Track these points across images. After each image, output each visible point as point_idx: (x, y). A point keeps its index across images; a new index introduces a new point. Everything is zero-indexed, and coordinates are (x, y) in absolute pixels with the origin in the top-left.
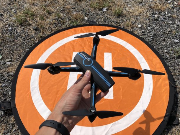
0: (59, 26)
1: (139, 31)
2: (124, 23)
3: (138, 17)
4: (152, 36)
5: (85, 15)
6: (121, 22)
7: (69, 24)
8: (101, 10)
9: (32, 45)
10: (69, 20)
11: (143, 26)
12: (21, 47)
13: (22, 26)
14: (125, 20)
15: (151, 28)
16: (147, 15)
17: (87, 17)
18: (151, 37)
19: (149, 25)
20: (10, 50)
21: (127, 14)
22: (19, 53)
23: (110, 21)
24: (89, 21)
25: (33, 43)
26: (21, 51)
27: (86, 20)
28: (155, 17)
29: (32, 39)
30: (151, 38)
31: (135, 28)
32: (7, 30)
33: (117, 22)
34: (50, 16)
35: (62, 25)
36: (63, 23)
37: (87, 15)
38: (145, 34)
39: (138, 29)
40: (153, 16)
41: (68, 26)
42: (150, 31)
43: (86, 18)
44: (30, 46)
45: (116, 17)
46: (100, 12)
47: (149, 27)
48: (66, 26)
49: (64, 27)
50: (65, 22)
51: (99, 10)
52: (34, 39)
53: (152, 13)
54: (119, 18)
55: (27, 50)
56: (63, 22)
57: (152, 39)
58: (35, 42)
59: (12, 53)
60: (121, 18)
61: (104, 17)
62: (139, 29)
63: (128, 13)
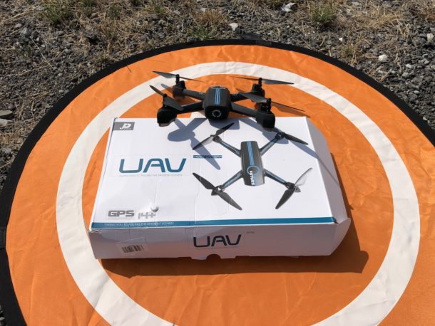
0: (159, 38)
1: (379, 70)
2: (338, 47)
3: (379, 35)
4: (417, 87)
5: (231, 17)
6: (329, 42)
7: (185, 35)
8: (276, 9)
9: (75, 80)
10: (187, 26)
11: (392, 60)
12: (45, 82)
13: (58, 28)
14: (341, 39)
15: (414, 66)
16: (403, 31)
17: (236, 22)
18: (415, 89)
19: (410, 57)
20: (15, 89)
21: (347, 25)
22: (38, 99)
23: (300, 39)
24: (241, 32)
25: (79, 75)
26: (45, 93)
27: (234, 29)
28: (426, 38)
29: (80, 65)
30: (416, 92)
31: (370, 62)
32: (17, 36)
33: (319, 44)
34: (137, 10)
35: (165, 35)
36: (170, 31)
37: (237, 19)
38: (398, 82)
39: (378, 66)
40: (421, 35)
41: (182, 41)
42: (412, 72)
43: (234, 26)
44: (72, 83)
45: (316, 30)
46: (273, 14)
47: (410, 62)
48: (178, 40)
49: (170, 42)
50: (175, 30)
51: (271, 8)
52: (85, 64)
53: (419, 27)
54: (324, 33)
55: (61, 91)
56: (171, 28)
57: (418, 95)
58: (85, 74)
59: (17, 97)
60: (330, 34)
61: (283, 26)
62: (380, 67)
63: (350, 21)
